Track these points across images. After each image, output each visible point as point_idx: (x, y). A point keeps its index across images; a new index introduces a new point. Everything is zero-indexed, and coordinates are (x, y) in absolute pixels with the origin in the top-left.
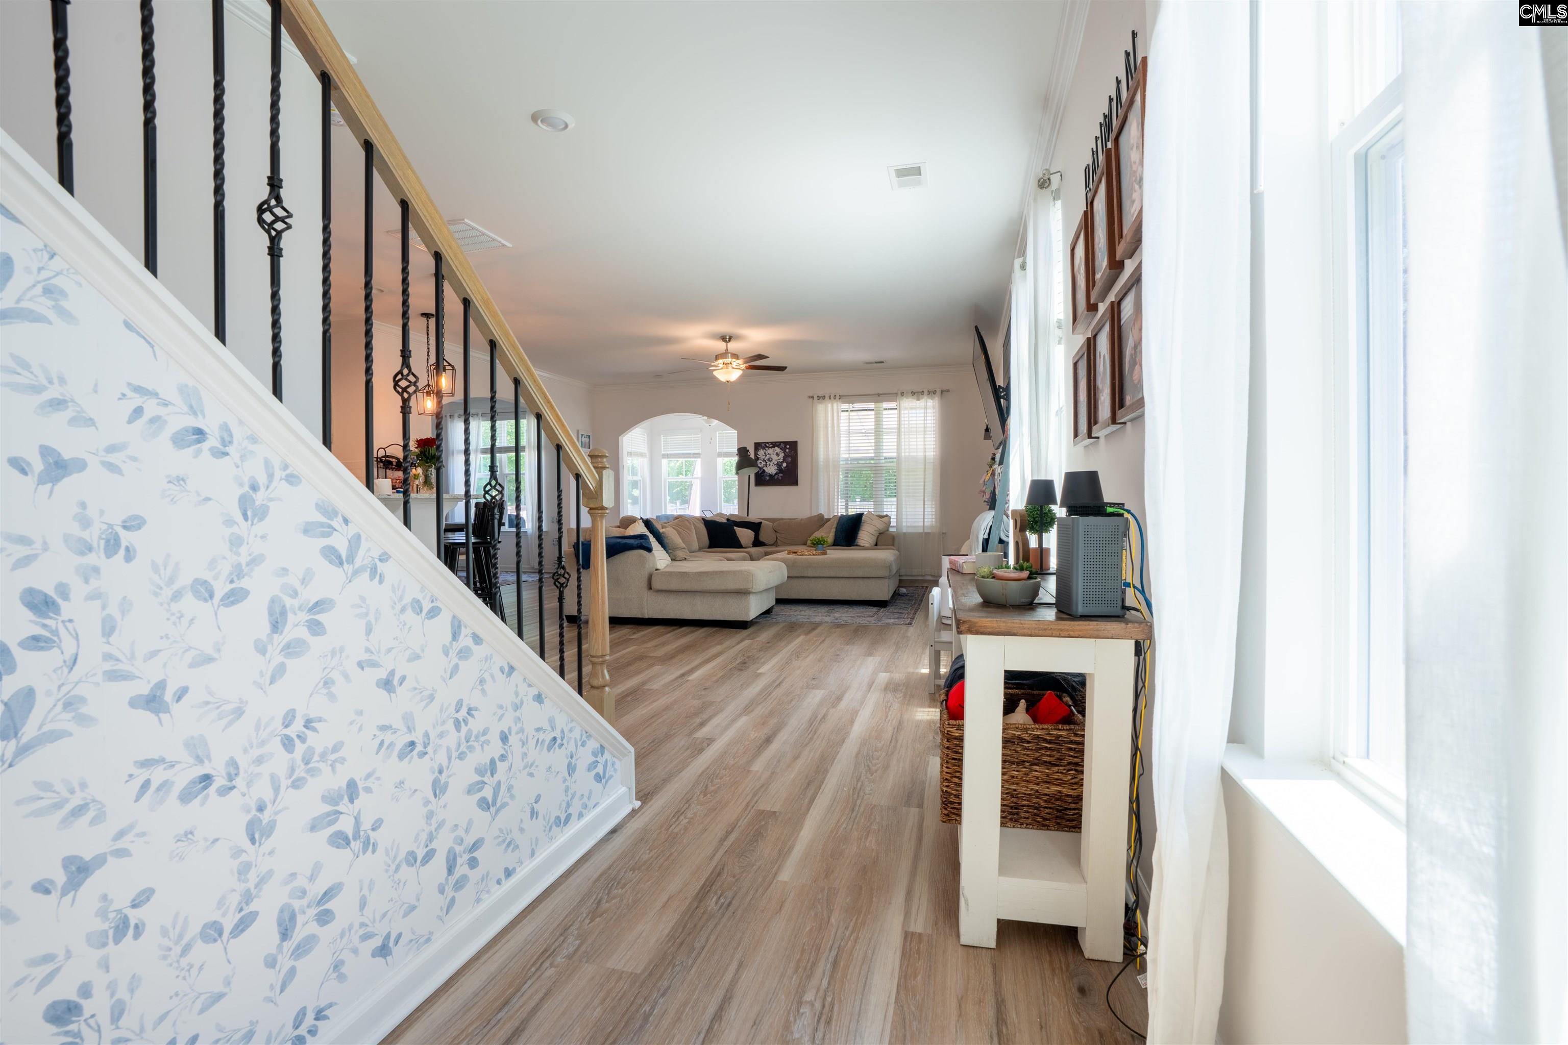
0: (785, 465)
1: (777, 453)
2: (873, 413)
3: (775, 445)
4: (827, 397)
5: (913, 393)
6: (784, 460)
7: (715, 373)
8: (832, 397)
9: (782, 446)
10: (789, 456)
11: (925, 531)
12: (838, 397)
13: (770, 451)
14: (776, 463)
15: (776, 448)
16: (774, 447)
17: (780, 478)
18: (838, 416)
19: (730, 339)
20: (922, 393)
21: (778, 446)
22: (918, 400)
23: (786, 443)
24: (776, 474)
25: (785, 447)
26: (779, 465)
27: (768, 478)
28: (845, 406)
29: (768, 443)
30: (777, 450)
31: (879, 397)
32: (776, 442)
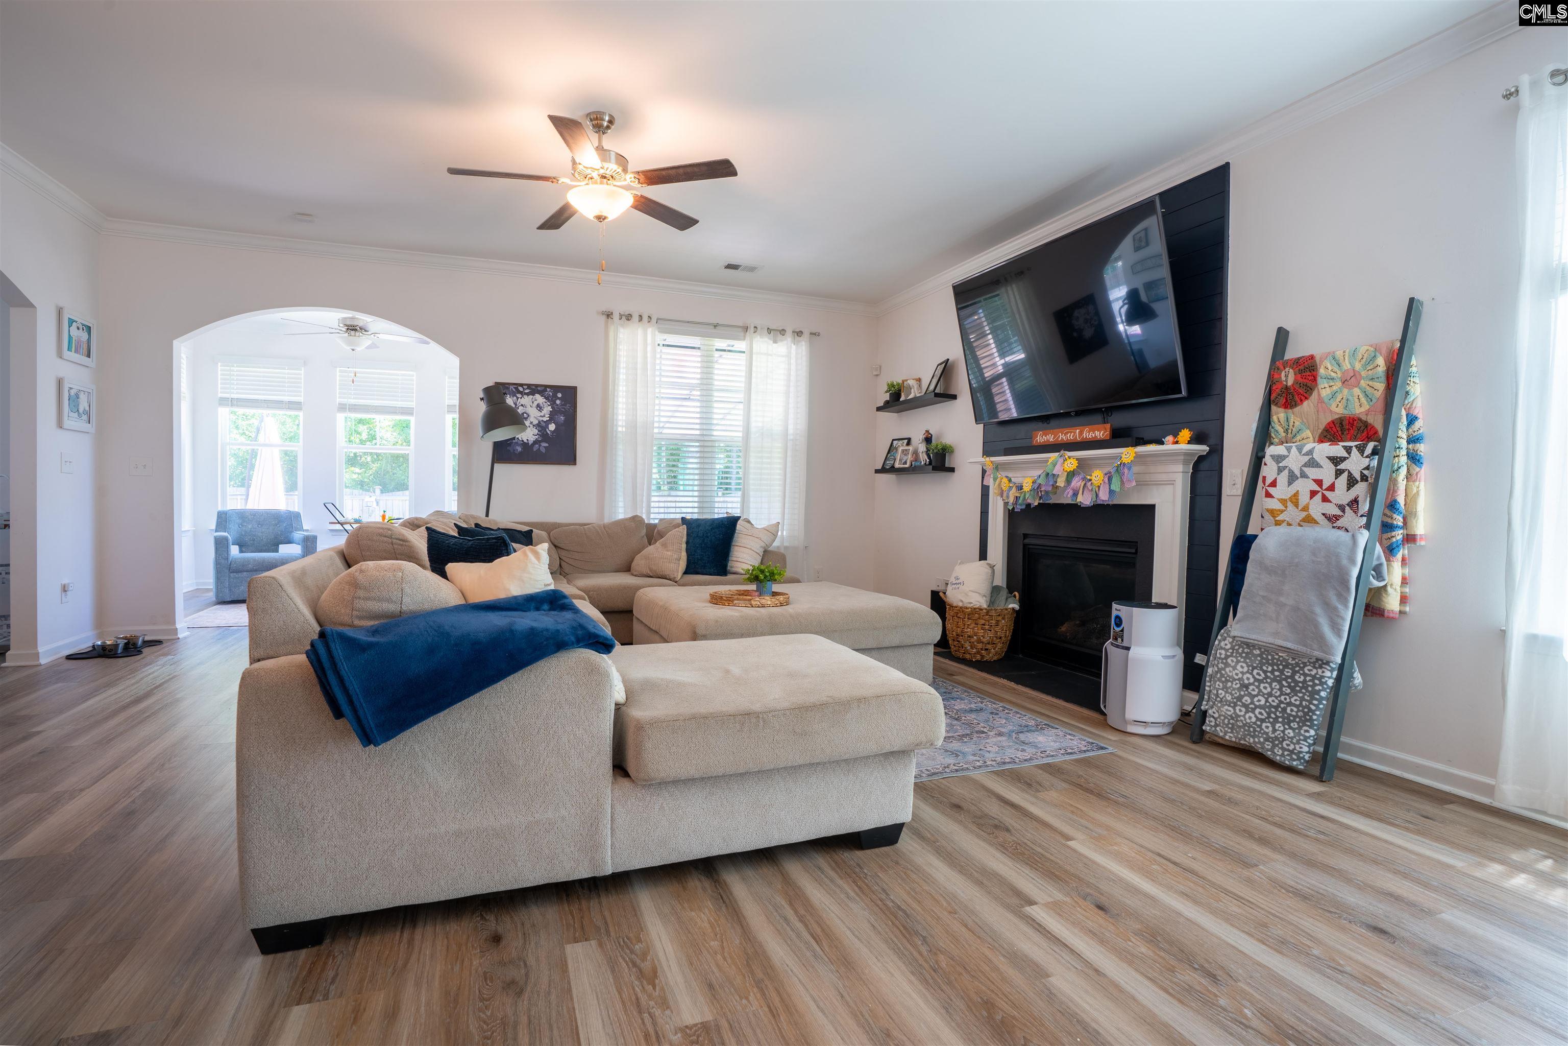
0: (552, 427)
1: (538, 406)
2: (698, 353)
3: (534, 389)
4: (636, 317)
5: (769, 331)
6: (552, 419)
8: (645, 318)
9: (549, 392)
10: (561, 412)
12: (654, 320)
13: (526, 400)
14: (536, 422)
15: (537, 396)
16: (532, 393)
17: (543, 450)
18: (654, 351)
19: (611, 122)
20: (783, 332)
21: (541, 393)
22: (775, 342)
23: (556, 389)
24: (535, 442)
25: (555, 396)
26: (541, 427)
27: (519, 449)
28: (661, 338)
29: (522, 385)
30: (540, 399)
31: (715, 328)
32: (537, 386)
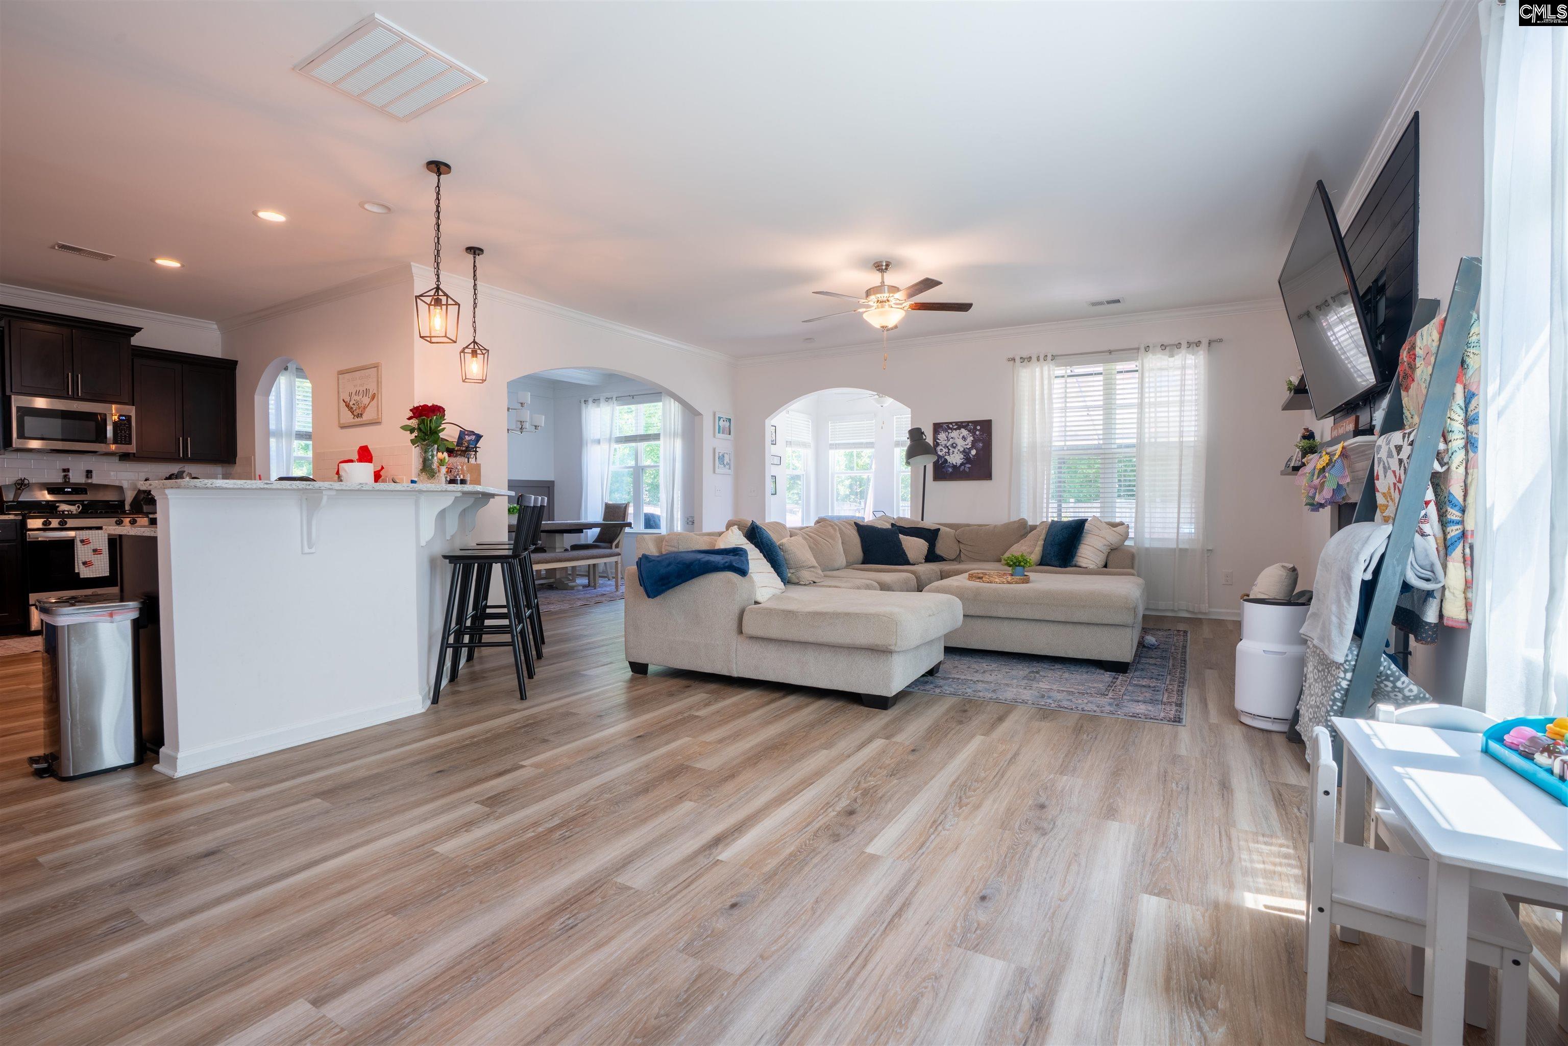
0: (974, 452)
1: (963, 437)
2: (1101, 378)
3: (960, 425)
4: (1034, 359)
5: (1164, 347)
6: (973, 446)
7: (865, 316)
8: (1042, 358)
9: (971, 426)
10: (980, 440)
11: (1181, 546)
12: (1049, 357)
13: (954, 434)
14: (962, 449)
15: (963, 430)
16: (959, 428)
17: (967, 470)
18: (1050, 384)
19: (887, 265)
20: (1179, 346)
21: (965, 427)
22: (1172, 356)
23: (975, 423)
24: (962, 464)
25: (975, 428)
26: (966, 452)
27: (950, 470)
28: (1060, 371)
29: (951, 423)
30: (964, 432)
31: (1110, 354)
32: (962, 422)
